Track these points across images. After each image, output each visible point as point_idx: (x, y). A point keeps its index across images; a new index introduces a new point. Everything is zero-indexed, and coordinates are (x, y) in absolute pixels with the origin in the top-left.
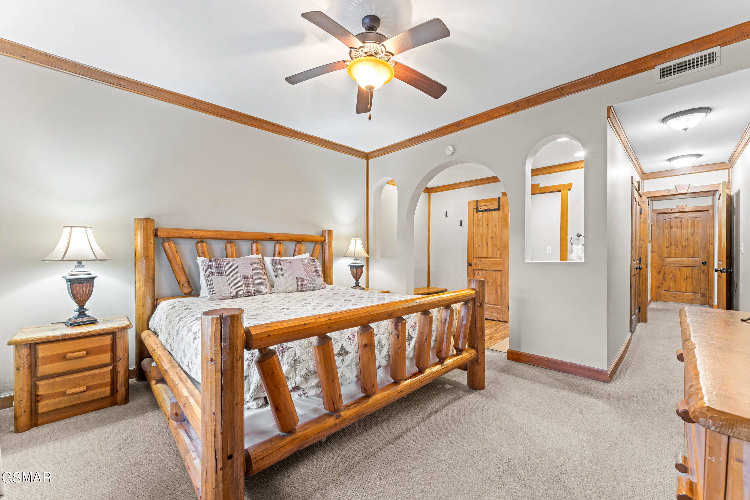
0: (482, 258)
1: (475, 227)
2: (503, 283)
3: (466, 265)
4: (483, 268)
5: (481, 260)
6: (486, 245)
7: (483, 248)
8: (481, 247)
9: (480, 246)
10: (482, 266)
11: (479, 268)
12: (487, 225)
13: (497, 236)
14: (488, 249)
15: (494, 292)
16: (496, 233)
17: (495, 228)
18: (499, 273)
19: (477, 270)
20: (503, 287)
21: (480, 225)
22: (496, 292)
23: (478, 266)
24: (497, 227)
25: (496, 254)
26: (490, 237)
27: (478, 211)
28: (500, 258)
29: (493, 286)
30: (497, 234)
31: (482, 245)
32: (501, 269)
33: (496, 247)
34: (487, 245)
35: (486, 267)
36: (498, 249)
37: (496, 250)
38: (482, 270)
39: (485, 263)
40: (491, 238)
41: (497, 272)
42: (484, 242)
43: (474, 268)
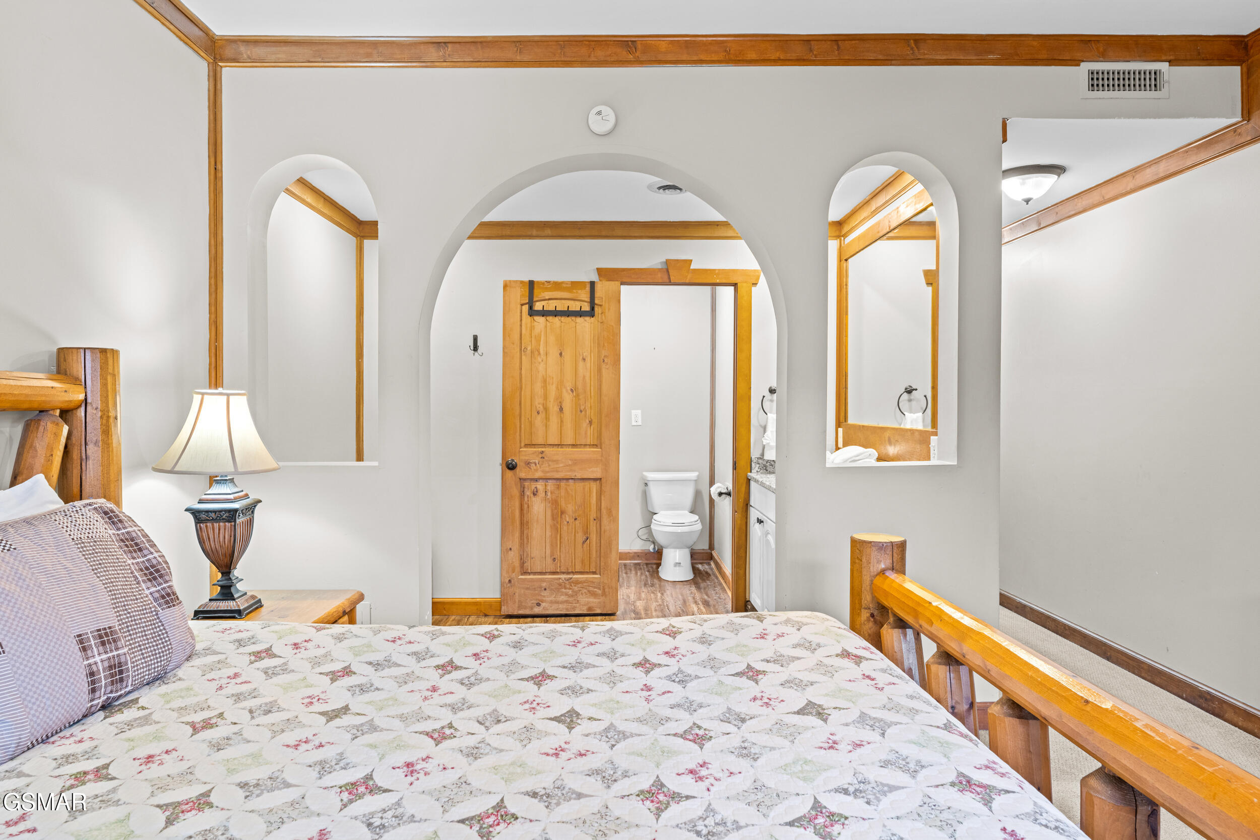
0: (544, 445)
1: (523, 357)
2: (604, 511)
3: (498, 470)
4: (549, 475)
5: (542, 453)
6: (556, 409)
7: (547, 418)
8: (542, 415)
9: (538, 413)
10: (547, 469)
11: (538, 475)
12: (561, 354)
13: (588, 385)
14: (562, 421)
15: (580, 537)
16: (584, 377)
17: (581, 364)
18: (594, 486)
19: (532, 480)
20: (605, 521)
21: (539, 354)
22: (585, 537)
23: (536, 470)
24: (588, 359)
25: (586, 434)
26: (569, 388)
27: (532, 313)
28: (595, 446)
29: (577, 522)
30: (587, 379)
31: (546, 409)
32: (598, 476)
33: (585, 416)
34: (561, 409)
35: (557, 471)
36: (591, 422)
37: (585, 424)
38: (547, 479)
39: (557, 461)
40: (572, 390)
41: (587, 483)
42: (552, 400)
43: (523, 475)
